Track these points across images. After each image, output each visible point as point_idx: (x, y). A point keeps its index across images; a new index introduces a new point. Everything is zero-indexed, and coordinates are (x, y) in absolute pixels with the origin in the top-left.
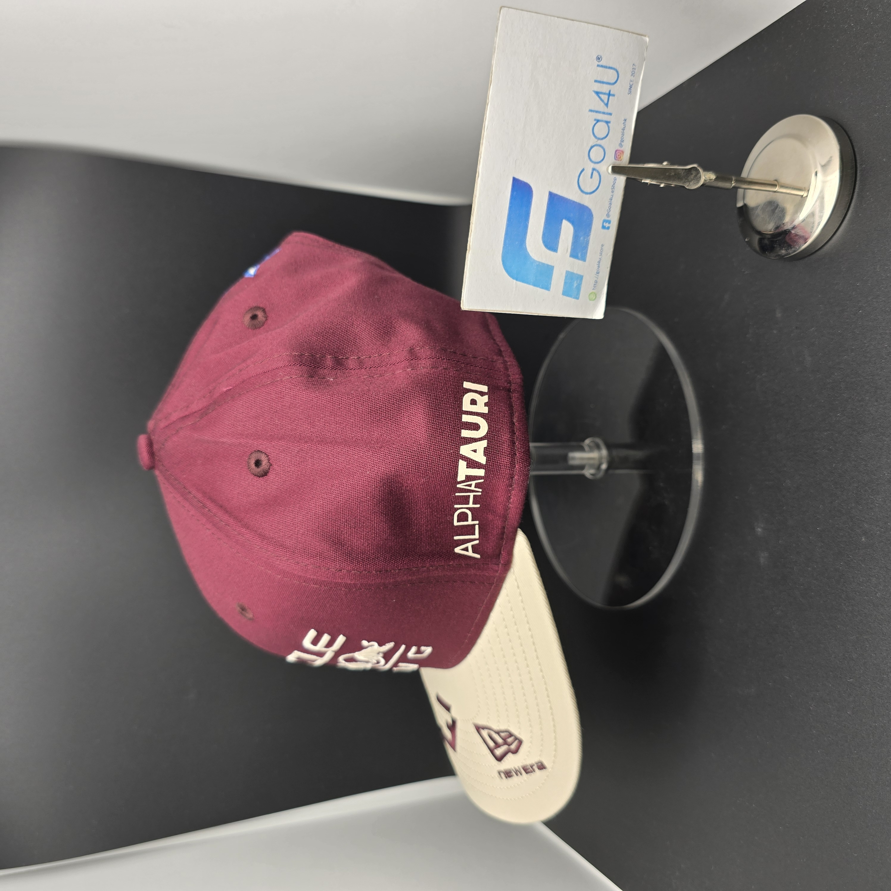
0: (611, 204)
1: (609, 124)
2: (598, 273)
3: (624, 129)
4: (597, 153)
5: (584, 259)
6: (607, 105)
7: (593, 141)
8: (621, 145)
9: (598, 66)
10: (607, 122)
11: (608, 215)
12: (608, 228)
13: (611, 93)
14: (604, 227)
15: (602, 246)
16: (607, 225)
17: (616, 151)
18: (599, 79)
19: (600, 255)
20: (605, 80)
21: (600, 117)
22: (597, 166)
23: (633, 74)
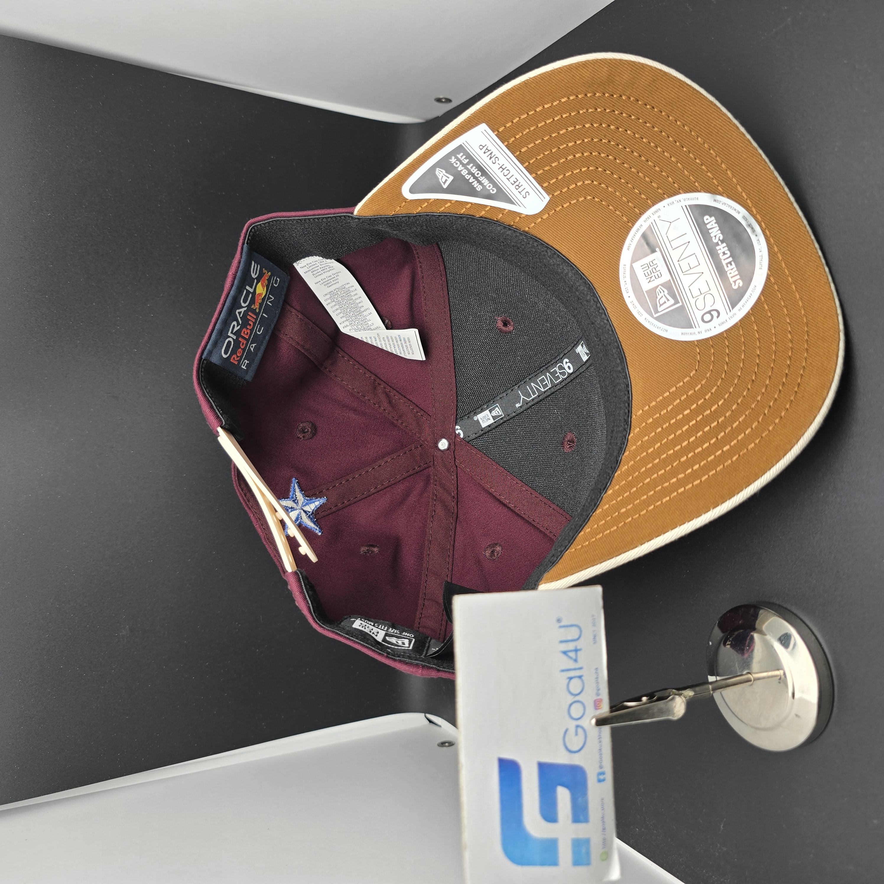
0: (601, 754)
1: (583, 678)
2: (604, 829)
3: (597, 678)
4: (576, 710)
5: (586, 820)
6: (576, 660)
7: (571, 699)
8: (598, 694)
9: (561, 627)
10: (580, 677)
11: (601, 767)
12: (604, 780)
13: (579, 648)
14: (600, 781)
15: (602, 799)
16: (602, 777)
17: (595, 701)
18: (564, 639)
19: (602, 810)
20: (570, 638)
21: (572, 674)
22: (579, 723)
23: (594, 625)
